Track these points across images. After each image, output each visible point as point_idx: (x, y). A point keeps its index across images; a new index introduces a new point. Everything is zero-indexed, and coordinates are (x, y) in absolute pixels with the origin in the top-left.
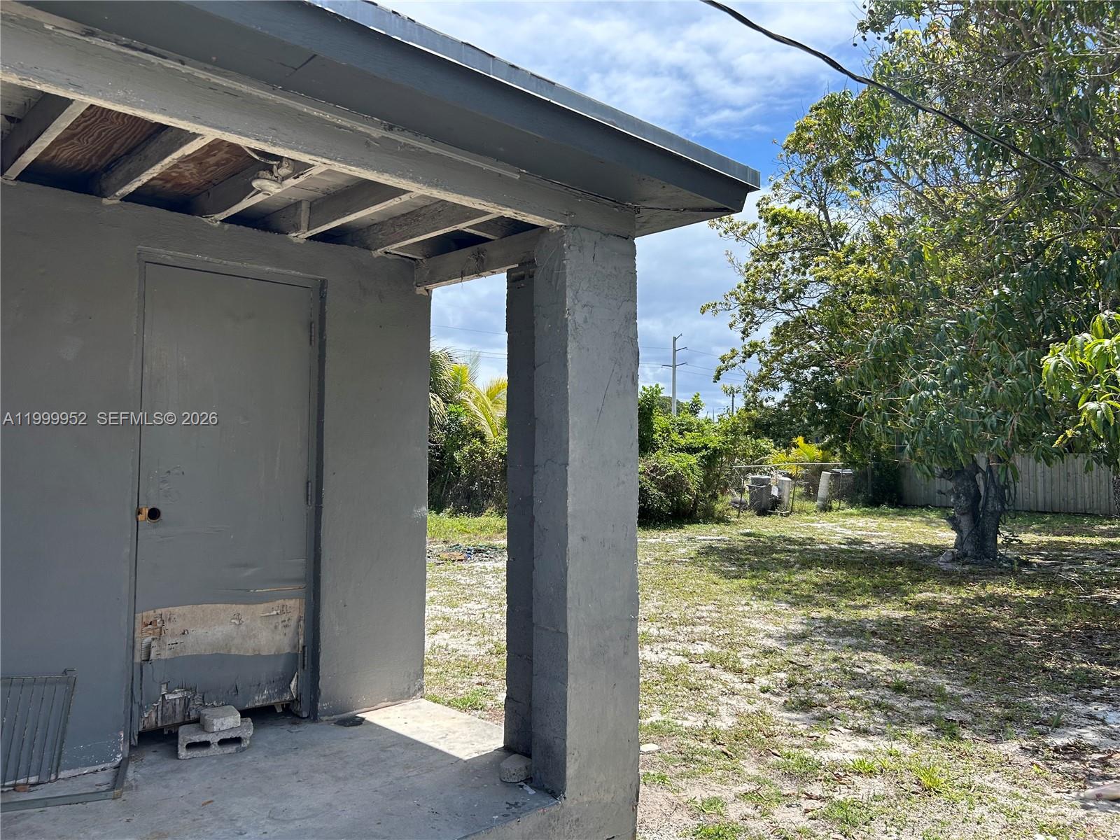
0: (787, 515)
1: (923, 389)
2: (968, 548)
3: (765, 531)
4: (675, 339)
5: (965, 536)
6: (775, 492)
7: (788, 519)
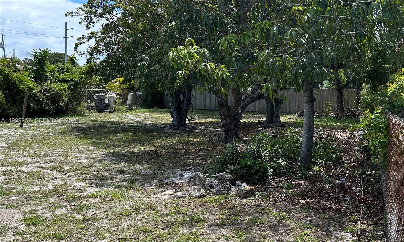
0: (112, 112)
1: (143, 61)
2: (176, 123)
3: (99, 119)
4: (66, 23)
5: (175, 119)
6: (107, 102)
7: (112, 114)
